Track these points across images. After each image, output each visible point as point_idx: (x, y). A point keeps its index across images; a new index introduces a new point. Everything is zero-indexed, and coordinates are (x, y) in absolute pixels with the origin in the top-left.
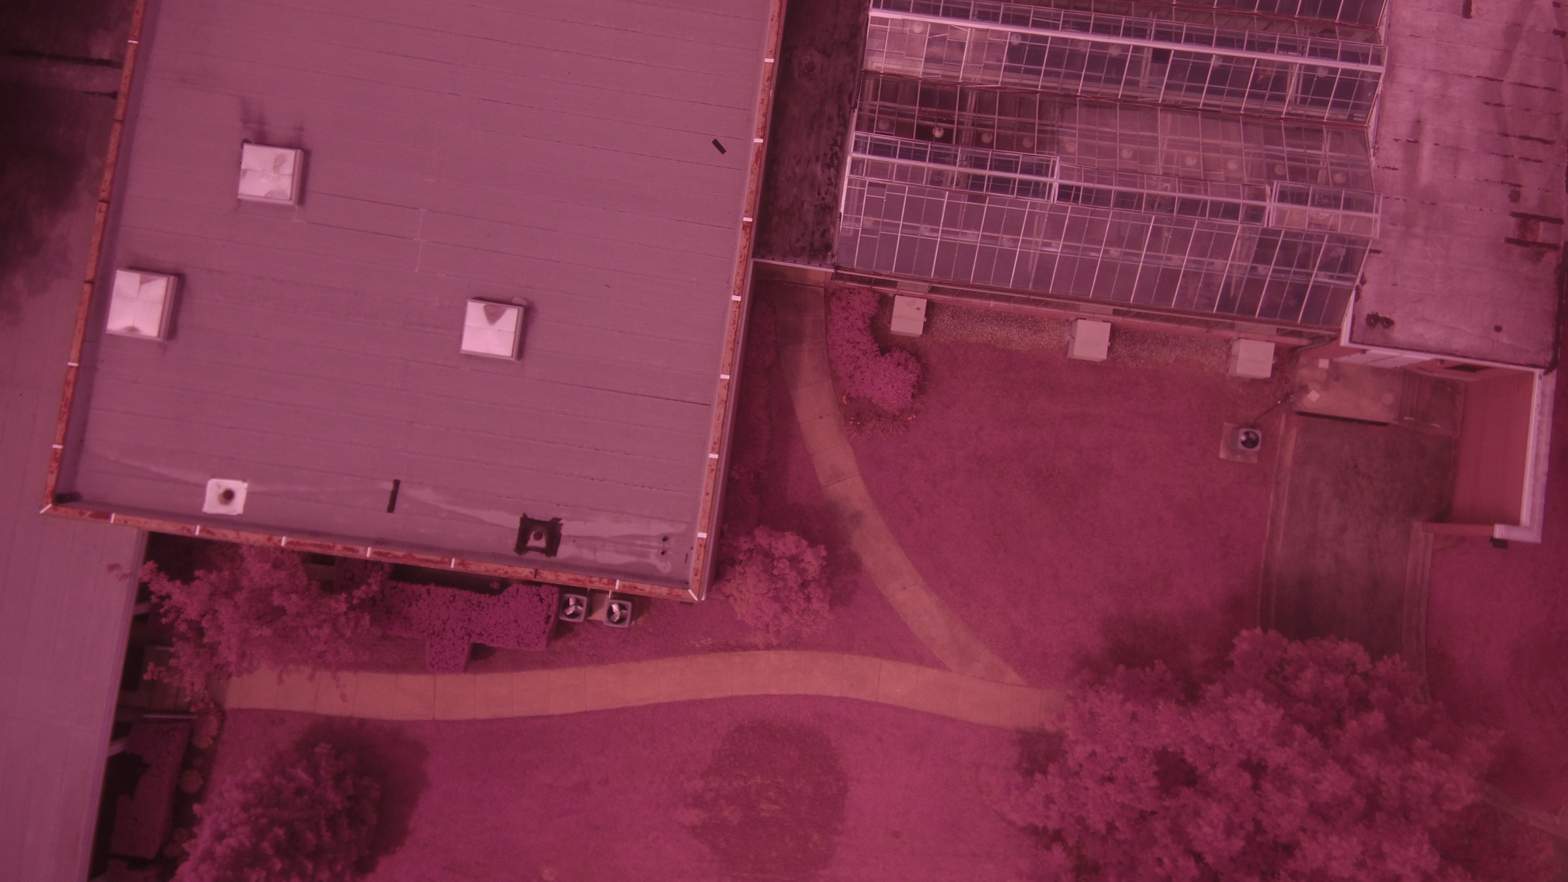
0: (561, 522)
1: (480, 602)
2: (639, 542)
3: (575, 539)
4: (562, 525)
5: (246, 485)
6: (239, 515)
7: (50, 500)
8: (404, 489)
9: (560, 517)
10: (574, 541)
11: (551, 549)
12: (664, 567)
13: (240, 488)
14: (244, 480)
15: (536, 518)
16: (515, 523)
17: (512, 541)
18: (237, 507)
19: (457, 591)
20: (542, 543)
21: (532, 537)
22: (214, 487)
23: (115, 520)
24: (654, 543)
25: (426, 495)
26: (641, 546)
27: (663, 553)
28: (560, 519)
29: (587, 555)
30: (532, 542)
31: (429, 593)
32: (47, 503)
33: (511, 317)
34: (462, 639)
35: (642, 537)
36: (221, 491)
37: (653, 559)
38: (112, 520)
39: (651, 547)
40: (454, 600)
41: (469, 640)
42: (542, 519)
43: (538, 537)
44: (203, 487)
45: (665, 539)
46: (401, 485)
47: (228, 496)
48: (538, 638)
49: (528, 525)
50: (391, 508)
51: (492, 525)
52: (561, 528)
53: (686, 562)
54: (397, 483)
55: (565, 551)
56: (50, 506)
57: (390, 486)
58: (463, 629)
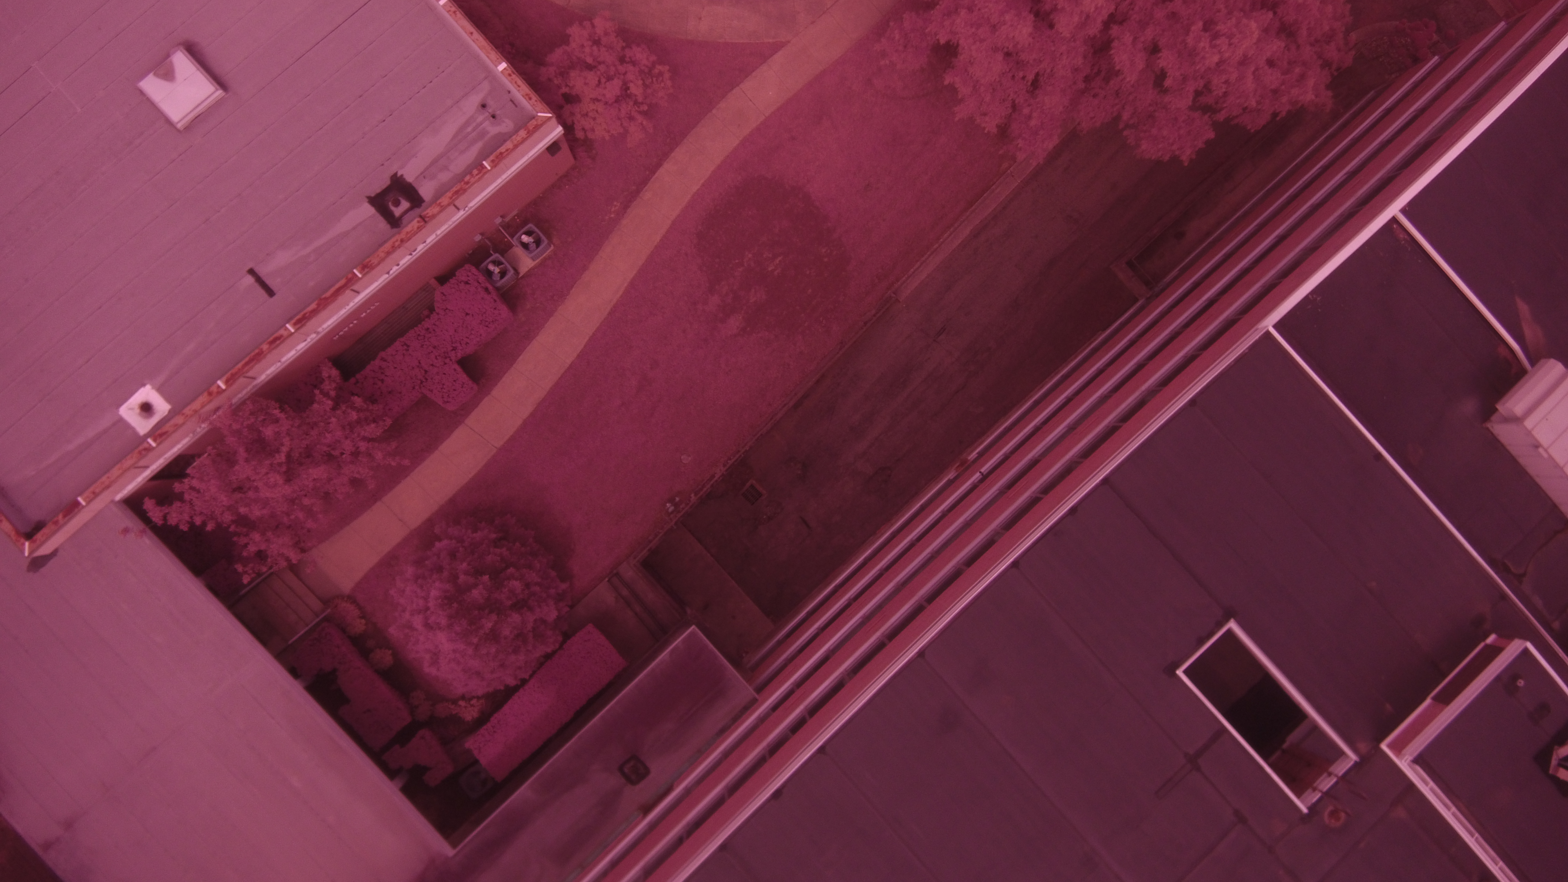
0: (399, 174)
1: (428, 329)
2: (469, 129)
3: (423, 175)
4: (402, 176)
5: (148, 387)
6: (170, 411)
7: (22, 540)
8: (262, 271)
9: (395, 172)
10: (424, 177)
11: (416, 200)
12: (507, 126)
13: (147, 393)
14: (144, 385)
15: (378, 191)
16: (369, 210)
17: (382, 224)
18: (162, 407)
19: (402, 339)
20: (405, 205)
21: (393, 208)
22: (129, 411)
23: (84, 500)
24: (480, 118)
25: (283, 258)
26: (474, 130)
27: (494, 117)
28: (396, 174)
29: (444, 177)
30: (397, 211)
31: (383, 359)
32: (23, 544)
33: (181, 61)
34: (445, 364)
35: (467, 123)
36: (138, 411)
37: (493, 130)
38: (84, 503)
39: (481, 124)
40: (408, 346)
41: (451, 360)
42: (384, 187)
43: (397, 204)
44: (121, 420)
45: (484, 106)
46: (257, 269)
47: (146, 408)
48: (495, 309)
49: (379, 202)
50: (270, 292)
51: (354, 228)
52: (404, 179)
53: (516, 106)
54: (251, 272)
55: (426, 191)
56: (27, 544)
57: (250, 280)
58: (438, 358)
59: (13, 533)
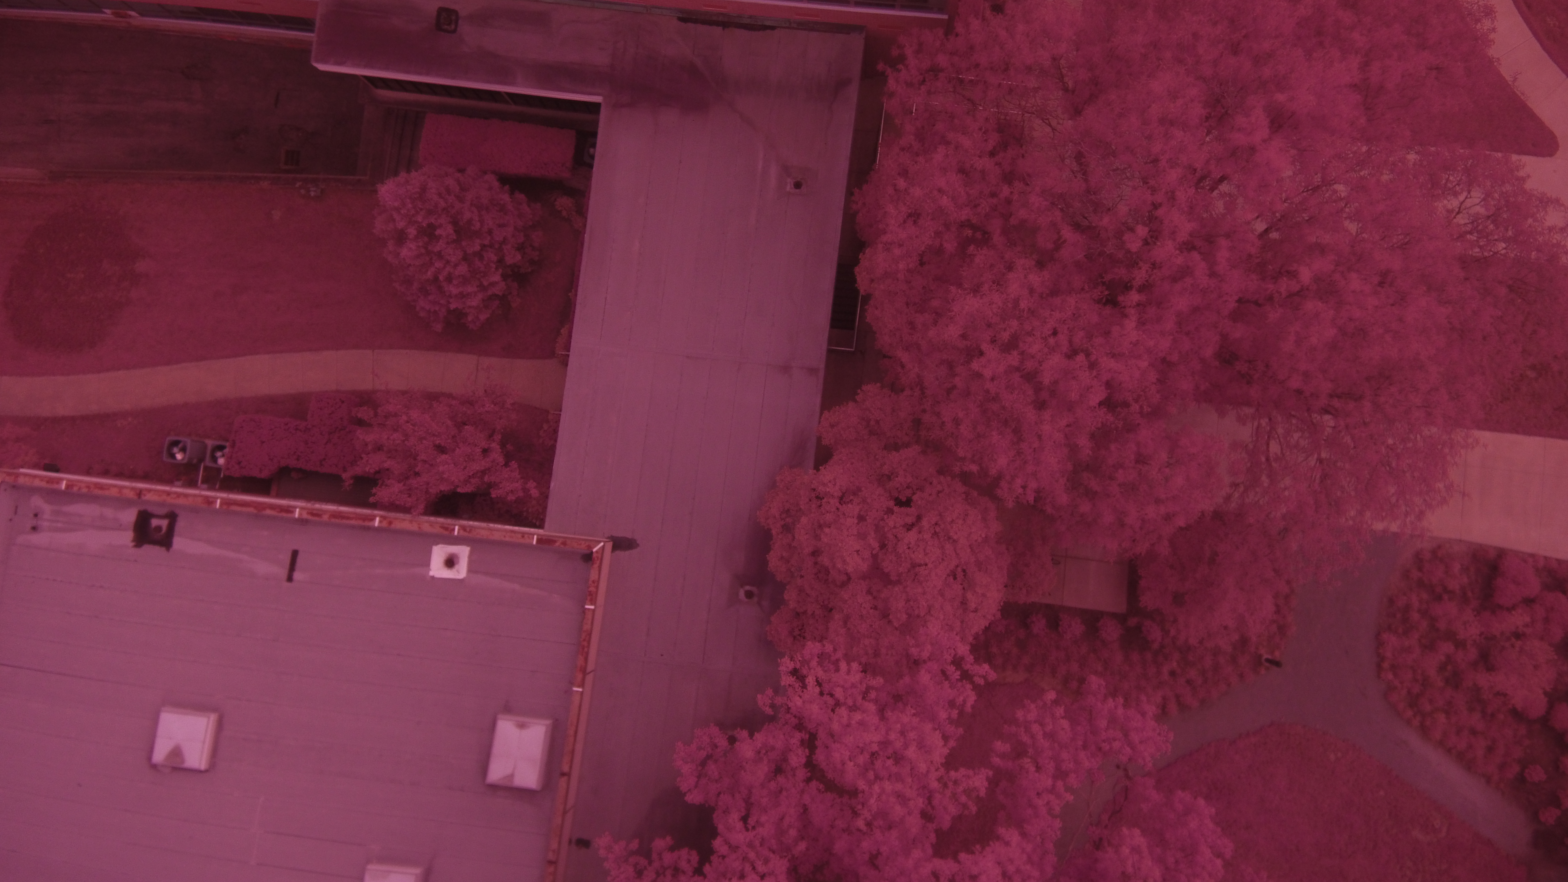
2: (60, 525)
3: (120, 528)
5: (431, 573)
6: (437, 544)
7: (595, 555)
8: (284, 573)
10: (120, 525)
11: (144, 518)
12: (33, 503)
13: (437, 569)
14: (433, 577)
15: (157, 547)
16: (178, 542)
17: (181, 525)
18: (439, 553)
20: (155, 522)
21: (163, 529)
22: (461, 572)
23: (533, 538)
24: (45, 524)
25: (262, 568)
26: (58, 522)
27: (37, 515)
28: (134, 546)
29: (109, 512)
30: (164, 523)
32: (597, 552)
33: (161, 752)
34: (313, 425)
35: (57, 530)
36: (457, 567)
39: (49, 521)
41: (308, 423)
42: (151, 546)
43: (159, 528)
44: (470, 570)
45: (35, 528)
46: (287, 578)
47: (450, 562)
49: (166, 541)
50: (295, 554)
52: (133, 537)
54: (290, 579)
55: (130, 516)
56: (595, 550)
57: (297, 575)
58: (312, 435)
59: (596, 566)
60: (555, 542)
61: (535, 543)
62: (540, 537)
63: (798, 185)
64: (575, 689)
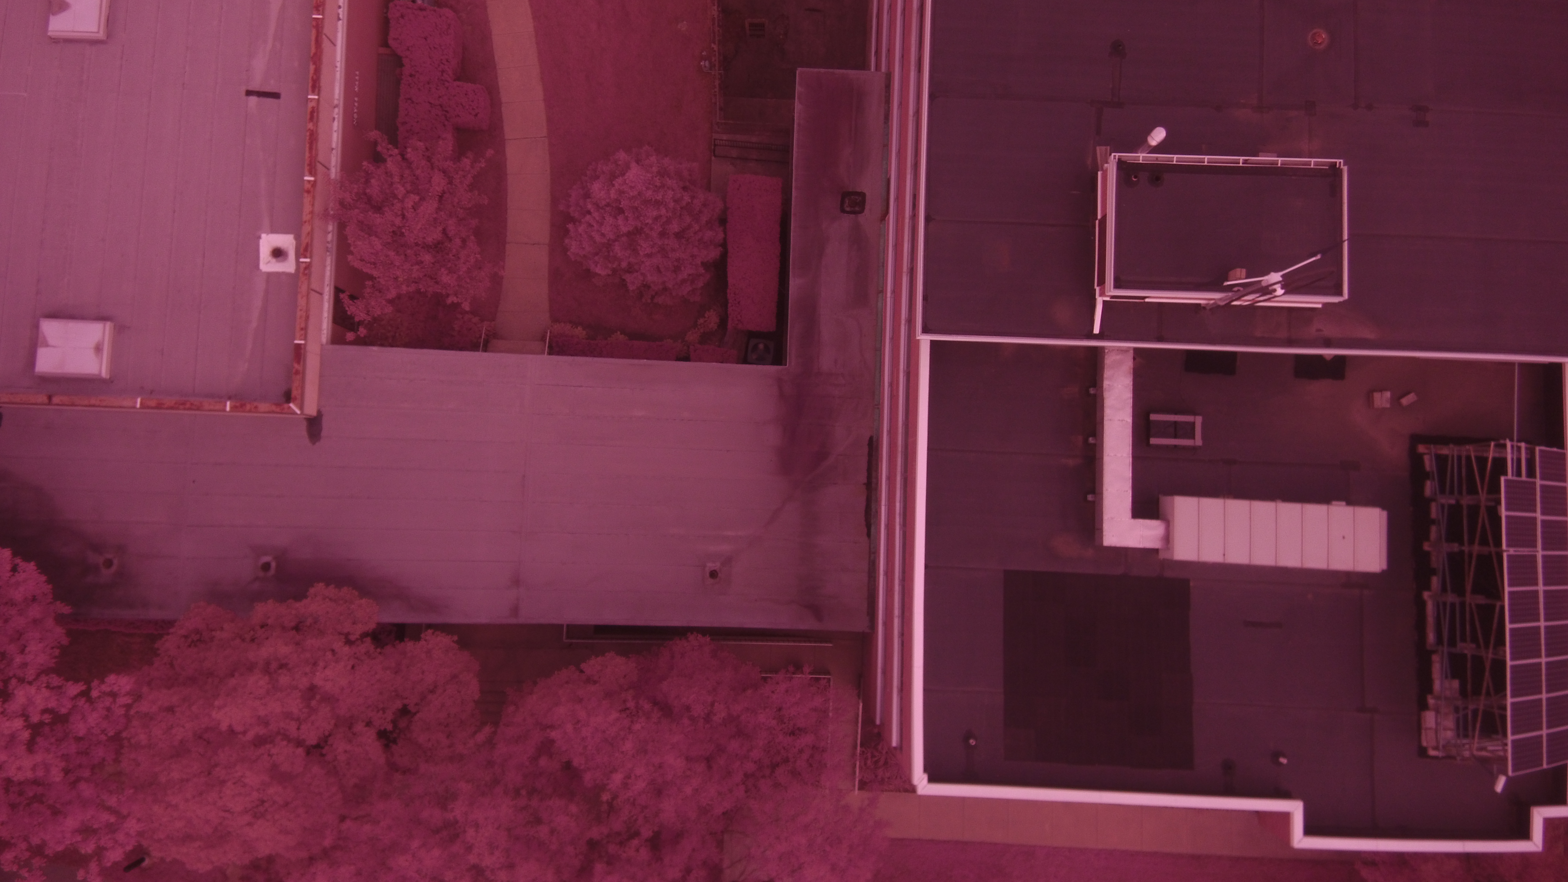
1: (411, 75)
5: (264, 236)
6: (295, 237)
7: (287, 406)
8: (255, 86)
13: (268, 242)
14: (259, 237)
18: (286, 241)
19: (401, 98)
22: (267, 265)
23: (301, 340)
25: (259, 65)
31: (404, 123)
32: (290, 407)
34: (448, 88)
36: (274, 260)
40: (410, 99)
41: (448, 82)
44: (269, 275)
46: (250, 88)
47: (278, 253)
50: (276, 96)
54: (249, 93)
56: (292, 405)
57: (253, 99)
58: (438, 88)
59: (274, 408)
60: (298, 362)
61: (297, 342)
62: (303, 346)
63: (713, 574)
64: (139, 400)
